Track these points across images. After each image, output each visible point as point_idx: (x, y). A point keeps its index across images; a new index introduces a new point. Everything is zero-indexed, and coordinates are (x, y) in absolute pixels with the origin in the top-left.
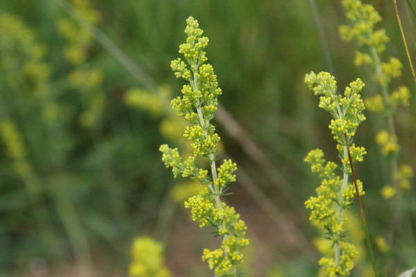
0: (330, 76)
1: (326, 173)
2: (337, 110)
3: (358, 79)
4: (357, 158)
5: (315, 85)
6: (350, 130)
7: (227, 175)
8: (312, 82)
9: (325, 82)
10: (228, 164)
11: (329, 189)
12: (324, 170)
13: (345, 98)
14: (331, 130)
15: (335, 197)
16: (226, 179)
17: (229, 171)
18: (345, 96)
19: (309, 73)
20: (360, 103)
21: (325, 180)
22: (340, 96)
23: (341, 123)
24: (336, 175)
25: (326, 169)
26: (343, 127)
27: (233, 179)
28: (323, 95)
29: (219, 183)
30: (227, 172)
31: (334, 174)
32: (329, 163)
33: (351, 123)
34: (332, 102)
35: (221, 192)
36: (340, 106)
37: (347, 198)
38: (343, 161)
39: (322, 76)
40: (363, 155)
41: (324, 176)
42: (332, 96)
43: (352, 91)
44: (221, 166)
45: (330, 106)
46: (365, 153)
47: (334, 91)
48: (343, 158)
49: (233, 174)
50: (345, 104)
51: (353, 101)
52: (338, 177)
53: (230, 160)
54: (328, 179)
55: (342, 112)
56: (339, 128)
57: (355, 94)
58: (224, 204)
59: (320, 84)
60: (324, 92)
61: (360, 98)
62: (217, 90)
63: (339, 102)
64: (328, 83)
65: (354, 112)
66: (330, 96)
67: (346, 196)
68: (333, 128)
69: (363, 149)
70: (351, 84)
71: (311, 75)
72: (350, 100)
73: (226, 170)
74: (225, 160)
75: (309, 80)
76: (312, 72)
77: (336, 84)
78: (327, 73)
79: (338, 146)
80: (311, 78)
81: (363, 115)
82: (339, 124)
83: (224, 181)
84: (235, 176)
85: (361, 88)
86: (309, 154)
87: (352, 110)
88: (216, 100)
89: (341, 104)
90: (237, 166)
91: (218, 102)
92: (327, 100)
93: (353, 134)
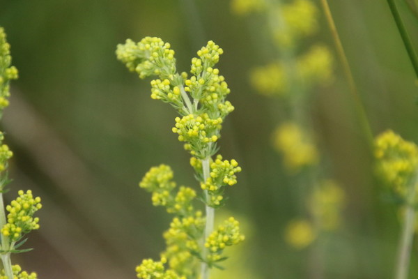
0: (162, 43)
1: (177, 206)
2: (183, 100)
3: (210, 42)
4: (226, 180)
5: (138, 61)
6: (208, 133)
7: (24, 219)
8: (132, 58)
9: (156, 54)
10: (27, 199)
11: (184, 235)
12: (175, 203)
13: (193, 78)
14: (177, 135)
15: (195, 247)
16: (22, 224)
17: (28, 212)
18: (192, 75)
19: (124, 43)
20: (220, 83)
21: (176, 220)
22: (184, 74)
23: (193, 122)
24: (196, 209)
25: (177, 199)
26: (196, 128)
27: (34, 224)
28: (156, 77)
29: (10, 231)
30: (23, 212)
31: (191, 208)
32: (182, 188)
33: (209, 120)
34: (172, 87)
35: (12, 248)
36: (188, 93)
37: (214, 249)
38: (203, 186)
39: (148, 46)
40: (236, 174)
41: (174, 212)
42: (171, 76)
43: (202, 64)
44: (13, 202)
45: (170, 95)
46: (239, 169)
47: (173, 67)
48: (203, 180)
49: (34, 216)
50: (194, 88)
51: (207, 81)
52: (199, 213)
53: (29, 192)
54: (181, 217)
55: (192, 102)
56: (190, 132)
57: (210, 69)
58: (18, 267)
59: (146, 60)
60: (157, 71)
61: (219, 75)
62: (9, 71)
63: (185, 86)
64: (161, 55)
65: (212, 100)
66: (167, 77)
67: (211, 246)
68: (179, 131)
69: (234, 162)
70: (199, 53)
71: (127, 45)
72: (201, 81)
73: (22, 209)
74: (21, 192)
75: (126, 55)
76: (129, 41)
77: (175, 56)
78: (155, 39)
79: (193, 161)
80: (128, 50)
81: (228, 103)
82: (190, 123)
83: (19, 229)
84: (37, 219)
85: (217, 57)
86: (148, 175)
87: (209, 98)
88: (7, 88)
89: (187, 89)
90: (41, 202)
91: (11, 91)
92: (164, 85)
93: (215, 138)
